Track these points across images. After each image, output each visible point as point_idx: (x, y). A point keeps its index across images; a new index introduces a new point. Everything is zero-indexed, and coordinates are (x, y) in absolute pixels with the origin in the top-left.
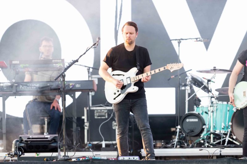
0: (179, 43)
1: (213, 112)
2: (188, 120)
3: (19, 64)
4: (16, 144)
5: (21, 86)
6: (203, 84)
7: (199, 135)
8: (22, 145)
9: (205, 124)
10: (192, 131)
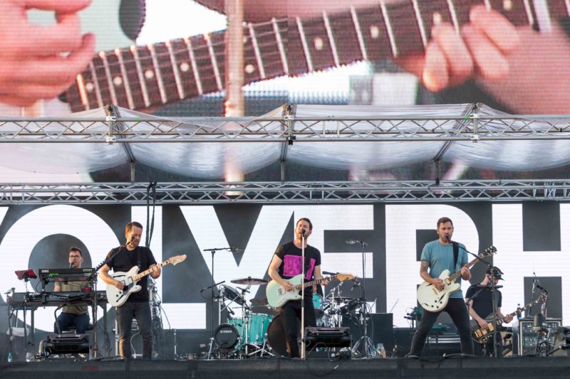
0: (213, 253)
1: (247, 323)
2: (221, 332)
3: (48, 273)
4: (43, 345)
5: (51, 296)
6: (237, 295)
7: (232, 347)
8: (50, 345)
9: (239, 336)
10: (226, 343)
